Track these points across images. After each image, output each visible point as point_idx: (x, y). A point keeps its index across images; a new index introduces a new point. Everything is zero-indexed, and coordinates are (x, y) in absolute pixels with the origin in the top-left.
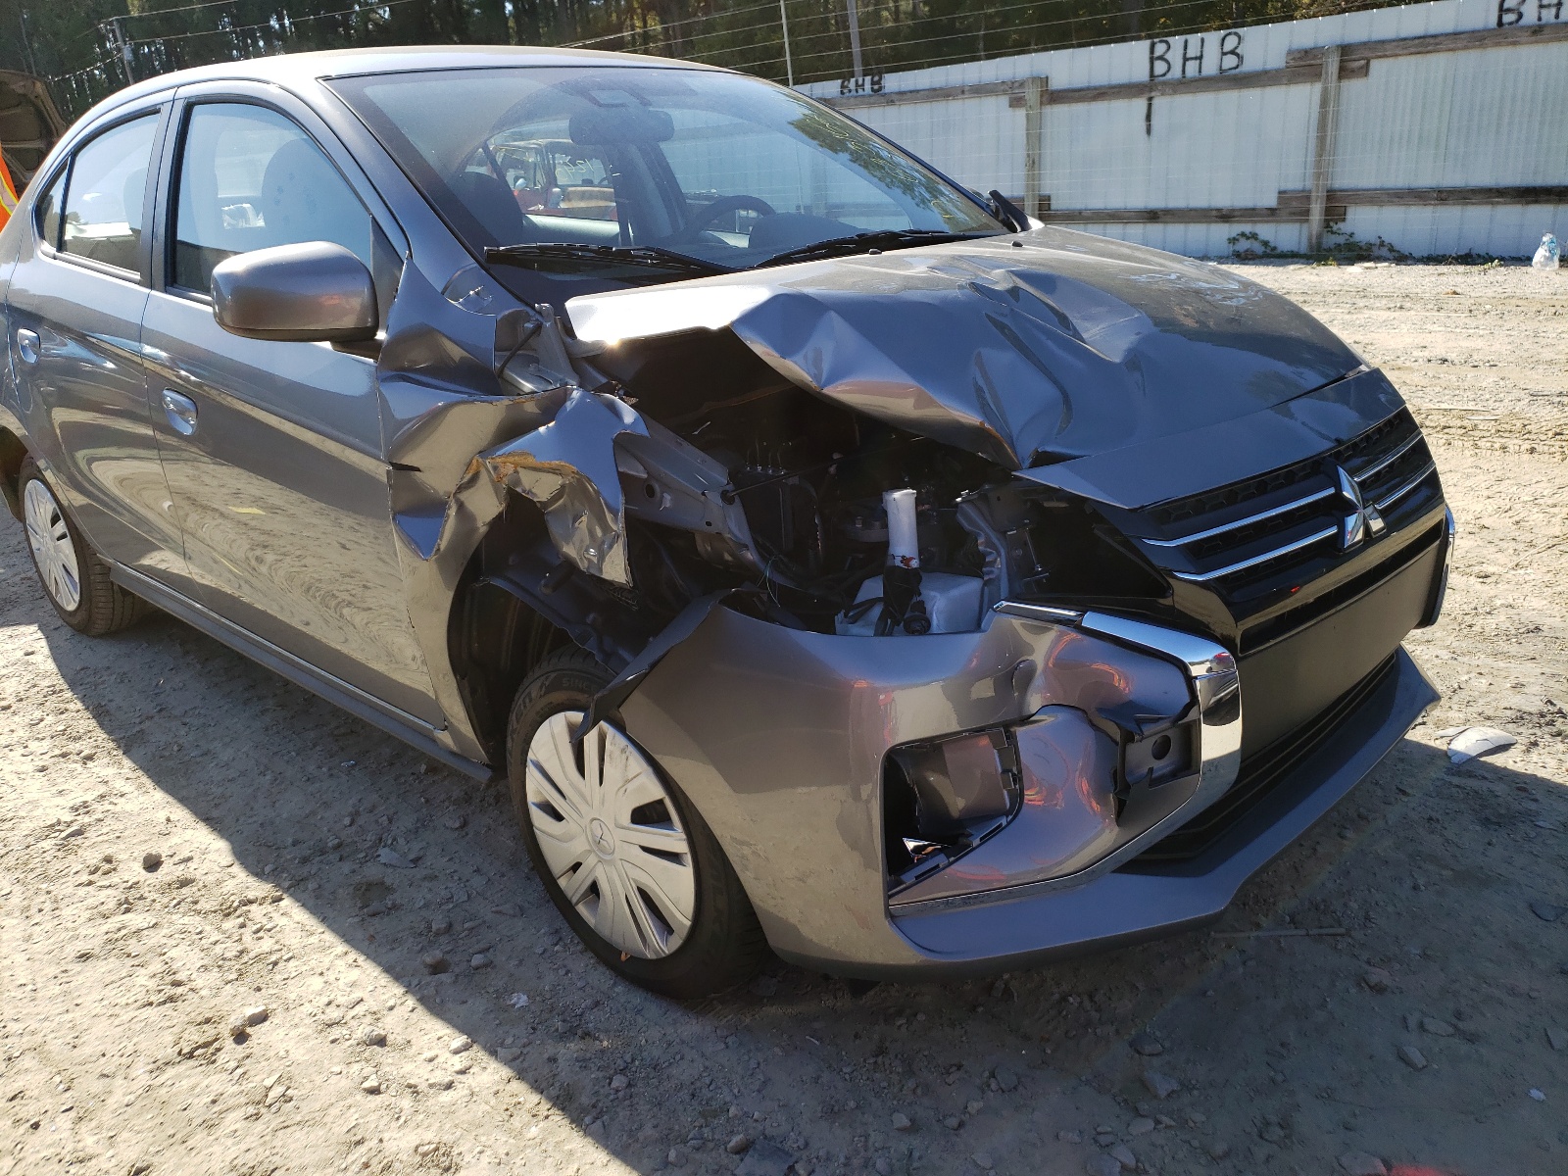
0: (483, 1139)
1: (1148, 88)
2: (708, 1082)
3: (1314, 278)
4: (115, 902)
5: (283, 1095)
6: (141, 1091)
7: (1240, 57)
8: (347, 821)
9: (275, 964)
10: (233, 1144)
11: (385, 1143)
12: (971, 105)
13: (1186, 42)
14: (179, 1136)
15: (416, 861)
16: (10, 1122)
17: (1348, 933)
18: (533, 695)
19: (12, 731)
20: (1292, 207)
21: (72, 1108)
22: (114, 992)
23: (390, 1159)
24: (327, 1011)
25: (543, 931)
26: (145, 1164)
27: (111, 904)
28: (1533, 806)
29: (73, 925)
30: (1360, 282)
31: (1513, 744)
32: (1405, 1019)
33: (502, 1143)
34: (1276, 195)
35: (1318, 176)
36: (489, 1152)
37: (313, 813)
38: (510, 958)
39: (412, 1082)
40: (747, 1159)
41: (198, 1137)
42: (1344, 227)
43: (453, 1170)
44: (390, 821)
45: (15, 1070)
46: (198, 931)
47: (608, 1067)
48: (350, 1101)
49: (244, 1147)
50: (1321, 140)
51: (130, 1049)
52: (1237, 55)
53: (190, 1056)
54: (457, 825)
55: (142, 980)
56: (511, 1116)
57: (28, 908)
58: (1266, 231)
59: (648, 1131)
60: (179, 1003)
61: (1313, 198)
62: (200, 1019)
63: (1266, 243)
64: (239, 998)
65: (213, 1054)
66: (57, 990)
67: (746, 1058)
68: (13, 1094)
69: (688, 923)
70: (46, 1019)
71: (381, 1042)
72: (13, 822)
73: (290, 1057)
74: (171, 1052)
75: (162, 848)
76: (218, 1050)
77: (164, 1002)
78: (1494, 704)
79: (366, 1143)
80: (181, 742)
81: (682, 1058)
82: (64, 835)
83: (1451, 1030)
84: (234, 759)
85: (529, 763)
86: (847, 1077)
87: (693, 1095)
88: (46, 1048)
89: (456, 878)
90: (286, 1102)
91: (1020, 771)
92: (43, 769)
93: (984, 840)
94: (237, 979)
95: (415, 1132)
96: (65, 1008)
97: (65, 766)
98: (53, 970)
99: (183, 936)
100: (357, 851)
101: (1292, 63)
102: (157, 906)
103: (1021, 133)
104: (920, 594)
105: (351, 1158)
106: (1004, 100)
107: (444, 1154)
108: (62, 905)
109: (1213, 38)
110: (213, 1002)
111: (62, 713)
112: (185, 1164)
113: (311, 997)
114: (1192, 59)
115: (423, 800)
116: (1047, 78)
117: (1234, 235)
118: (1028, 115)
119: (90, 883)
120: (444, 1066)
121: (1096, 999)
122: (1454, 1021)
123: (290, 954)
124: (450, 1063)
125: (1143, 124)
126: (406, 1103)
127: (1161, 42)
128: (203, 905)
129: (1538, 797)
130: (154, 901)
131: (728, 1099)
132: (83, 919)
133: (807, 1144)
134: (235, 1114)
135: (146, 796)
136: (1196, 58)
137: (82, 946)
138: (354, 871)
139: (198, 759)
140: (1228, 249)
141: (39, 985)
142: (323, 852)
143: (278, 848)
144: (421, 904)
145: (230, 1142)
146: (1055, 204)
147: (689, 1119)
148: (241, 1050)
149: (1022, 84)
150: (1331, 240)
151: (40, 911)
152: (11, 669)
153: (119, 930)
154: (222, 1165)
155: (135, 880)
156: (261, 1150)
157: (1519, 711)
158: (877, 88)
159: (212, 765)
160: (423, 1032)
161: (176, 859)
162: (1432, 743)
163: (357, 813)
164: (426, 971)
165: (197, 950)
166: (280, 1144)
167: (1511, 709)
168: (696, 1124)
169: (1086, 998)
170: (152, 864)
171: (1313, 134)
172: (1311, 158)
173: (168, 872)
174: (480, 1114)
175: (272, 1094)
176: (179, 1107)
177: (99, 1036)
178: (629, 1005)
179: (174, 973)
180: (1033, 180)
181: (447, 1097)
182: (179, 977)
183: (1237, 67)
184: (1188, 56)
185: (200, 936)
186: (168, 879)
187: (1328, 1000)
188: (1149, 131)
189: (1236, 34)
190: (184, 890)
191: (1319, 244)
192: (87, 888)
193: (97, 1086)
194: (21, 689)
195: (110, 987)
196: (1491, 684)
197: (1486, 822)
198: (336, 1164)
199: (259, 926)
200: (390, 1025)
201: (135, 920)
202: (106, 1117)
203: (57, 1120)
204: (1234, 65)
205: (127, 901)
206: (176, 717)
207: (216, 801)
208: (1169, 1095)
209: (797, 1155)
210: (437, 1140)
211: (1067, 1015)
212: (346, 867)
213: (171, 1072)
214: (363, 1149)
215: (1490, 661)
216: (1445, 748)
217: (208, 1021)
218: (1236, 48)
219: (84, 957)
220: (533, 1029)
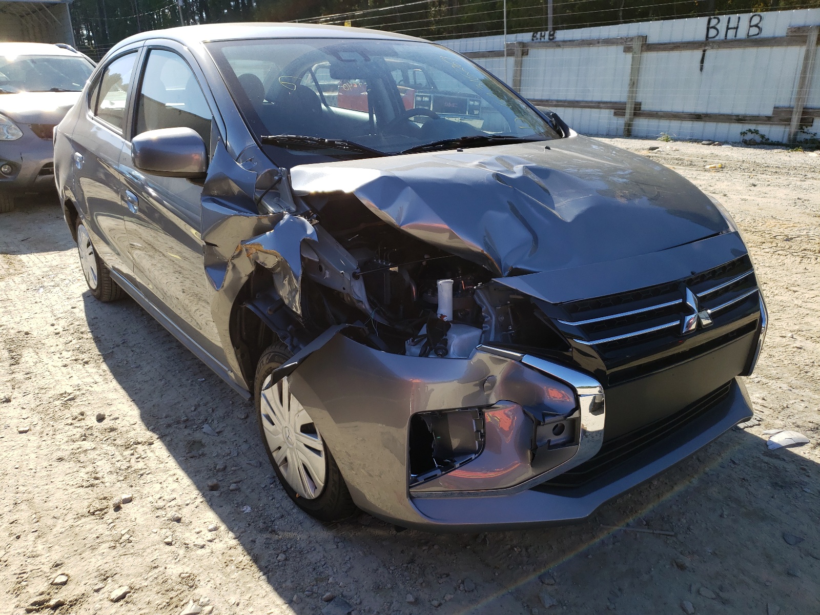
0: (211, 575)
1: (705, 44)
2: (323, 564)
3: (787, 158)
4: (79, 435)
5: (128, 539)
6: (68, 527)
7: (760, 29)
8: (193, 409)
9: (142, 475)
10: (101, 559)
11: (167, 570)
12: (602, 50)
13: (729, 18)
14: (79, 551)
15: (219, 433)
16: (7, 534)
17: (675, 535)
18: (264, 363)
19: (57, 345)
20: (780, 115)
21: (37, 531)
22: (69, 478)
23: (167, 578)
24: (159, 501)
25: (267, 476)
26: (61, 562)
27: (78, 436)
28: (806, 479)
29: (59, 443)
30: (814, 162)
31: (807, 443)
32: (691, 586)
33: (219, 578)
34: (772, 109)
35: (798, 99)
36: (212, 582)
37: (179, 403)
38: (248, 488)
39: (187, 542)
40: (330, 605)
41: (87, 553)
42: (812, 130)
43: (194, 588)
44: (213, 411)
45: (17, 509)
46: (112, 454)
47: (278, 549)
48: (157, 547)
49: (105, 561)
50: (803, 78)
51: (69, 506)
52: (759, 27)
53: (93, 514)
54: (243, 417)
55: (82, 474)
56: (227, 566)
57: (42, 432)
58: (764, 129)
59: (289, 584)
60: (95, 488)
61: (794, 113)
62: (102, 497)
63: (763, 137)
64: (121, 489)
65: (103, 515)
66: (45, 473)
67: (345, 554)
68: (12, 521)
69: (322, 485)
70: (37, 487)
71: (178, 520)
72: (46, 390)
73: (136, 522)
74: (85, 511)
75: (106, 411)
76: (106, 513)
77: (89, 486)
78: (804, 419)
79: (158, 568)
80: (128, 360)
81: (315, 550)
82: (66, 399)
83: (714, 596)
84: (150, 371)
85: (262, 395)
86: (391, 572)
87: (314, 569)
88: (33, 500)
89: (235, 444)
90: (129, 542)
91: (485, 432)
92: (65, 366)
93: (462, 465)
94: (123, 480)
95: (182, 566)
96: (46, 483)
97: (75, 365)
98: (46, 464)
99: (105, 456)
100: (194, 424)
101: (790, 34)
102: (98, 439)
103: (629, 67)
104: (446, 335)
105: (150, 574)
106: (621, 48)
107: (191, 579)
108: (57, 433)
109: (745, 17)
110: (110, 489)
111: (80, 339)
112: (78, 565)
113: (153, 494)
114: (731, 28)
115: (231, 402)
116: (646, 36)
117: (744, 130)
118: (633, 58)
119: (71, 424)
120: (203, 537)
121: (529, 550)
122: (718, 591)
123: (150, 472)
124: (206, 536)
125: (699, 65)
126: (182, 552)
127: (714, 18)
128: (118, 442)
129: (810, 474)
130: (97, 437)
131: (330, 574)
132: (64, 441)
133: (361, 603)
134: (106, 544)
135: (107, 385)
136: (734, 28)
137: (60, 454)
138: (189, 434)
139: (134, 369)
140: (740, 138)
141: (38, 470)
142: (178, 422)
143: (158, 418)
144: (215, 455)
145: (100, 557)
146: (644, 107)
147: (309, 581)
148: (115, 515)
149: (632, 39)
150: (802, 137)
151: (47, 434)
152: (64, 314)
153: (78, 449)
154: (93, 568)
155: (91, 425)
156: (112, 564)
157: (817, 424)
158: (552, 37)
159: (139, 373)
160: (198, 519)
161: (111, 417)
162: (760, 436)
163: (199, 405)
164: (208, 488)
165: (109, 463)
166: (121, 562)
167: (813, 423)
168: (312, 584)
169: (524, 550)
170: (101, 418)
171: (798, 76)
172: (796, 89)
173: (107, 423)
174: (213, 563)
175: (123, 538)
176: (82, 538)
177: (58, 497)
178: (297, 520)
179: (97, 473)
180: (632, 93)
181: (200, 552)
182: (98, 475)
183: (758, 34)
184: (730, 27)
185: (113, 457)
186: (106, 427)
187: (652, 569)
188: (701, 69)
189: (759, 15)
190: (111, 434)
191: (795, 139)
192: (69, 427)
193: (50, 522)
194: (66, 324)
195: (68, 475)
196: (806, 407)
197: (775, 485)
198: (143, 576)
199: (139, 455)
200: (185, 513)
201: (87, 445)
202: (50, 537)
203: (29, 535)
204: (757, 33)
205: (85, 435)
206: (129, 347)
207: (137, 391)
208: (551, 607)
209: (355, 607)
210: (190, 572)
211: (511, 557)
212: (187, 432)
213: (83, 520)
214: (156, 571)
215: (811, 394)
216: (767, 440)
217: (105, 498)
218: (758, 24)
219: (60, 459)
220: (249, 525)
